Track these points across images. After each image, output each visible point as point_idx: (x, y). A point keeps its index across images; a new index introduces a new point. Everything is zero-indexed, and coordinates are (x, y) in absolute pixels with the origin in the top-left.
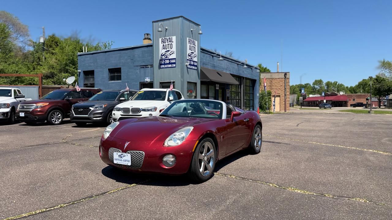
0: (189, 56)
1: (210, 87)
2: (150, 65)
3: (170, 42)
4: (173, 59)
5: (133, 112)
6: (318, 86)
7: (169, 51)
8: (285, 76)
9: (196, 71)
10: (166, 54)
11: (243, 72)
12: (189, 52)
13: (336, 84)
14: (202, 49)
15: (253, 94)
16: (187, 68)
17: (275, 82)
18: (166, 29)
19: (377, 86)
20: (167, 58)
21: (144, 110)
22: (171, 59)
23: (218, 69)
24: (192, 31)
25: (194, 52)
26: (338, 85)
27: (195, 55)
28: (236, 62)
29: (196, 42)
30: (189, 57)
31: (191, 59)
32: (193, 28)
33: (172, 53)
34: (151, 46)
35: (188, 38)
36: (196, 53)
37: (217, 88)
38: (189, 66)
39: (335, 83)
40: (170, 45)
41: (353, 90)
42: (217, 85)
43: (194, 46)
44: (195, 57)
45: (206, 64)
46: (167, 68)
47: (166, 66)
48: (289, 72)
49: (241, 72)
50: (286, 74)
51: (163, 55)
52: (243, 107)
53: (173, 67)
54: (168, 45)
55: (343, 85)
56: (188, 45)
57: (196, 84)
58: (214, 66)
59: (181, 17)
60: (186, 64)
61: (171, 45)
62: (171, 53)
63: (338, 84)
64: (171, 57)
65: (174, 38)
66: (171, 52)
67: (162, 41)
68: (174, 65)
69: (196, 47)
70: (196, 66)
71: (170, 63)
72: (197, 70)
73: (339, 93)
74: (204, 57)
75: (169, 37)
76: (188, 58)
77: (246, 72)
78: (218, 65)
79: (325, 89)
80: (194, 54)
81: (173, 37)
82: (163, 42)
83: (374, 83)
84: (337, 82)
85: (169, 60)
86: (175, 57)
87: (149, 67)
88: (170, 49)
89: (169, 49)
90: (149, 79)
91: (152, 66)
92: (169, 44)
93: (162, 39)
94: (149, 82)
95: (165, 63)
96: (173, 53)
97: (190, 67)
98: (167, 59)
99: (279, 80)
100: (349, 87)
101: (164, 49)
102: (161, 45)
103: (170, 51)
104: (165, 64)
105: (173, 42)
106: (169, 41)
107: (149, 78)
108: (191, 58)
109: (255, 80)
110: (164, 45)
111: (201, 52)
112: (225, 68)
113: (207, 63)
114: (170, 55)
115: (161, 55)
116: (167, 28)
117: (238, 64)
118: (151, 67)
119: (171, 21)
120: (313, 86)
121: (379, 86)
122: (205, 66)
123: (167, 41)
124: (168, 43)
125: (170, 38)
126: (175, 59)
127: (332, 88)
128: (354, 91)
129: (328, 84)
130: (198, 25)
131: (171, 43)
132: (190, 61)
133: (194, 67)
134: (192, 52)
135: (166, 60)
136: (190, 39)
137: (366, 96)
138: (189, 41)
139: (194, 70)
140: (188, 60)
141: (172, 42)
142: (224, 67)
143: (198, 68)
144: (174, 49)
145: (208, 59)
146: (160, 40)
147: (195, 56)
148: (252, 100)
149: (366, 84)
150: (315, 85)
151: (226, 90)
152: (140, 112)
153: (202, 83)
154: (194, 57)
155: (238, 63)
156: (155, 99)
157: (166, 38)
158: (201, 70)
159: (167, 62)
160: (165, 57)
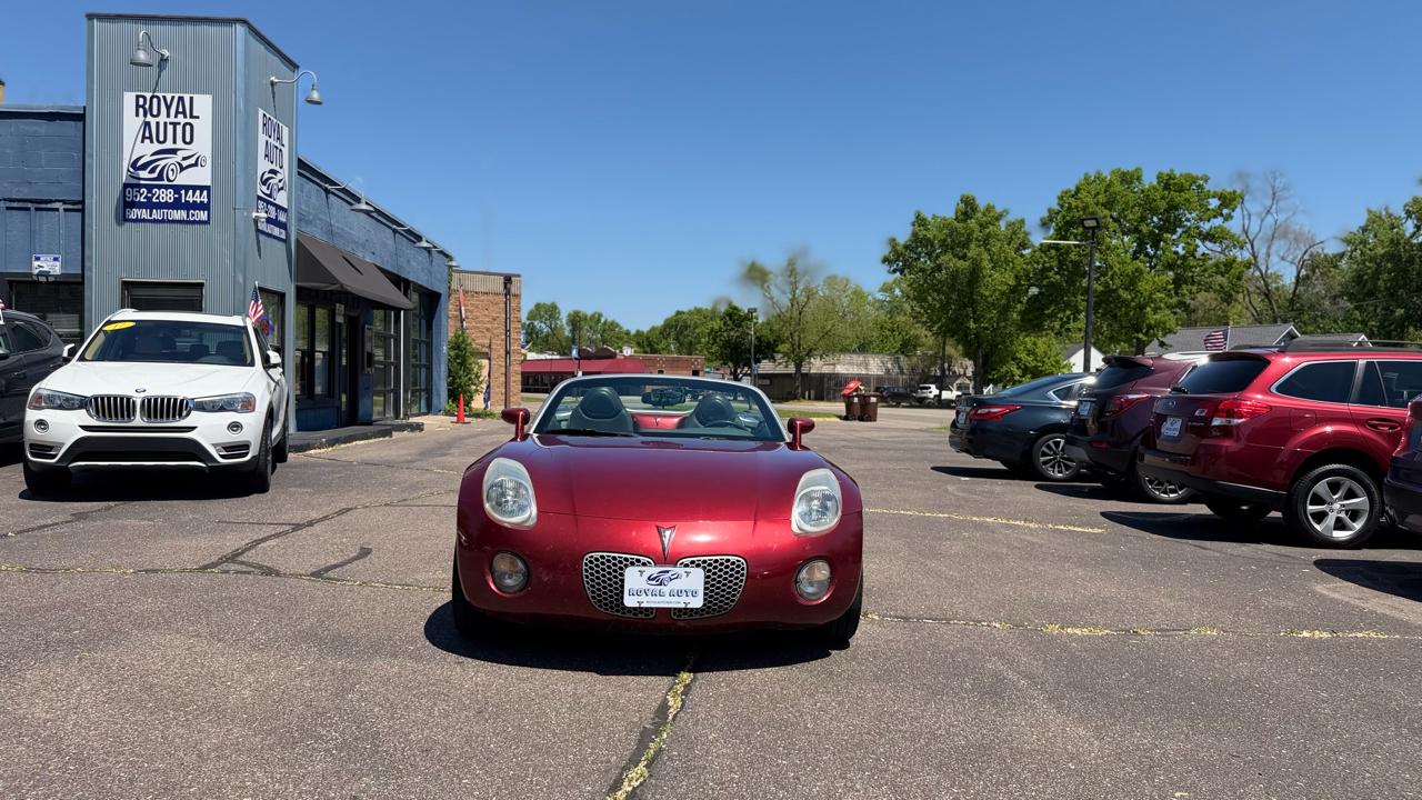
0: (264, 183)
1: (320, 313)
2: (64, 202)
3: (180, 116)
4: (195, 188)
5: (149, 416)
6: (543, 325)
7: (174, 151)
8: (505, 287)
9: (281, 246)
10: (162, 163)
11: (409, 261)
12: (264, 166)
13: (599, 320)
14: (301, 163)
15: (429, 345)
16: (258, 230)
17: (473, 305)
18: (163, 60)
19: (732, 333)
20: (166, 182)
21: (201, 407)
22: (187, 188)
23: (339, 243)
24: (272, 84)
25: (278, 169)
26: (605, 323)
27: (280, 181)
28: (390, 224)
29: (286, 131)
30: (264, 188)
31: (270, 196)
32: (277, 74)
33: (192, 161)
34: (80, 117)
35: (261, 112)
36: (284, 174)
37: (340, 319)
38: (262, 226)
39: (597, 318)
40: (179, 128)
41: (647, 343)
42: (338, 305)
43: (277, 145)
44: (282, 188)
45: (309, 222)
46: (163, 221)
47: (156, 214)
48: (518, 276)
49: (402, 261)
50: (508, 280)
51: (144, 167)
52: (406, 391)
53: (195, 222)
54: (170, 128)
55: (617, 325)
56: (262, 138)
57: (282, 296)
58: (331, 232)
59: (244, 22)
60: (254, 214)
61: (188, 127)
62: (185, 164)
63: (603, 320)
64: (183, 179)
65: (203, 104)
66: (184, 159)
67: (138, 106)
68: (203, 216)
69: (285, 151)
70: (283, 226)
71: (177, 205)
72: (286, 241)
73: (621, 352)
74: (302, 192)
75: (177, 96)
76: (261, 190)
77: (415, 264)
78: (343, 230)
79: (566, 333)
80: (279, 177)
81: (195, 96)
82: (142, 107)
83: (724, 324)
84: (600, 315)
85: (177, 189)
86: (209, 184)
87: (57, 210)
88: (180, 144)
89: (175, 142)
90: (58, 263)
91: (79, 206)
92: (175, 124)
93: (138, 97)
94: (55, 276)
95: (154, 200)
96: (196, 165)
97: (265, 230)
98: (166, 187)
99: (485, 297)
100: (633, 332)
101: (147, 141)
102: (132, 123)
103: (181, 154)
104: (150, 205)
105: (198, 117)
106: (177, 113)
107: (56, 259)
108: (268, 192)
109: (438, 295)
110: (147, 124)
111: (299, 173)
112: (361, 241)
113: (311, 217)
114: (182, 169)
115: (134, 165)
116: (166, 53)
117: (395, 231)
118: (65, 210)
119: (190, 28)
120: (528, 322)
121: (737, 334)
122: (308, 229)
123: (168, 108)
124: (168, 116)
125: (181, 99)
126: (207, 188)
127: (586, 333)
128: (650, 345)
129: (576, 320)
130: (294, 66)
131: (188, 120)
132: (268, 203)
133: (276, 231)
134: (273, 167)
135: (159, 187)
136: (268, 116)
137: (693, 364)
138: (264, 125)
139: (276, 241)
140: (259, 198)
141: (192, 117)
142: (359, 238)
143: (288, 235)
144: (203, 144)
145: (313, 200)
146: (129, 99)
147: (281, 185)
148: (425, 366)
149: (686, 327)
150: (535, 320)
151: (364, 327)
152: (188, 415)
153: (302, 294)
154: (279, 190)
155: (395, 226)
156: (203, 359)
157: (160, 95)
158: (298, 241)
159: (167, 196)
160: (155, 175)
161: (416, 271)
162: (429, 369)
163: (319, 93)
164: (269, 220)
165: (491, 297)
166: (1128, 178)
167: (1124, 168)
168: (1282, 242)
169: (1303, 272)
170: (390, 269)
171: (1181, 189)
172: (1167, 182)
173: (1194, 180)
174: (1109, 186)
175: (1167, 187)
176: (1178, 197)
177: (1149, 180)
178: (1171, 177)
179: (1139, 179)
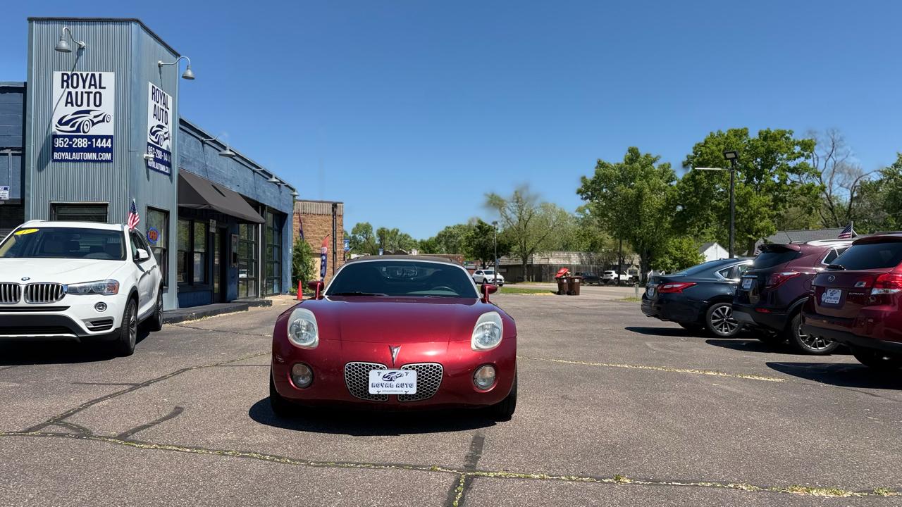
0: (153, 134)
1: (198, 226)
2: (12, 149)
3: (93, 87)
4: (102, 137)
5: (32, 299)
6: (362, 237)
7: (88, 112)
8: (333, 210)
9: (168, 177)
10: (80, 120)
11: (264, 192)
12: (152, 122)
13: (397, 233)
14: (182, 122)
15: (280, 248)
16: (148, 167)
17: (312, 223)
18: (81, 49)
19: (481, 239)
20: (82, 134)
21: (74, 291)
22: (97, 137)
23: (214, 179)
24: (160, 66)
25: (164, 124)
26: (401, 235)
27: (166, 133)
28: (251, 167)
29: (170, 99)
30: (153, 138)
31: (158, 143)
32: (164, 57)
33: (100, 118)
34: (23, 90)
35: (150, 85)
36: (169, 128)
37: (213, 230)
38: (151, 164)
39: (395, 232)
40: (92, 96)
41: (427, 247)
42: (211, 220)
43: (164, 108)
44: (167, 138)
45: (189, 163)
46: (80, 161)
47: (75, 156)
48: (342, 203)
49: (260, 192)
50: (335, 206)
51: (67, 123)
52: (262, 279)
53: (102, 161)
54: (85, 96)
55: (409, 237)
56: (151, 103)
57: (167, 213)
58: (206, 170)
59: (137, 21)
60: (145, 155)
61: (98, 95)
62: (95, 120)
63: (399, 233)
64: (94, 131)
65: (109, 79)
66: (95, 117)
67: (63, 81)
68: (108, 156)
69: (170, 112)
70: (169, 165)
71: (90, 149)
72: (170, 175)
73: (411, 253)
74: (184, 142)
75: (90, 73)
76: (151, 139)
77: (269, 194)
78: (215, 169)
79: (376, 242)
80: (165, 130)
81: (104, 74)
82: (66, 81)
83: (476, 233)
84: (398, 230)
85: (90, 138)
86: (112, 134)
87: (7, 154)
88: (92, 107)
89: (88, 105)
90: (7, 192)
91: (22, 152)
92: (89, 93)
93: (63, 75)
94: (5, 201)
95: (74, 146)
96: (103, 121)
97: (154, 166)
98: (82, 137)
99: (320, 217)
100: (419, 240)
101: (69, 105)
102: (58, 92)
103: (93, 114)
104: (71, 150)
105: (104, 88)
106: (90, 85)
107: (6, 189)
108: (156, 140)
109: (286, 215)
110: (70, 93)
111: (180, 128)
112: (229, 178)
113: (191, 160)
114: (94, 124)
115: (60, 122)
116: (83, 44)
117: (254, 171)
118: (13, 154)
119: (99, 27)
120: (352, 235)
121: (484, 240)
122: (187, 168)
123: (84, 82)
124: (84, 87)
125: (93, 75)
126: (111, 137)
127: (388, 241)
128: (429, 248)
129: (382, 234)
130: (177, 55)
131: (98, 90)
132: (156, 148)
133: (163, 168)
134: (160, 123)
135: (78, 137)
136: (156, 88)
137: (457, 259)
138: (153, 94)
139: (162, 175)
140: (149, 144)
141: (100, 87)
142: (227, 175)
143: (171, 171)
144: (108, 107)
145: (193, 148)
146: (57, 76)
147: (166, 136)
148: (276, 262)
149: (452, 236)
150: (356, 233)
151: (231, 236)
152: (62, 297)
153: (182, 213)
154: (165, 139)
155: (254, 168)
157: (79, 73)
158: (179, 176)
159: (83, 143)
160: (74, 129)
161: (270, 198)
162: (280, 263)
163: (192, 71)
164: (156, 160)
165: (324, 217)
166: (740, 134)
167: (736, 128)
168: (840, 175)
169: (855, 195)
170: (251, 197)
171: (775, 140)
172: (765, 136)
173: (783, 134)
174: (726, 138)
175: (765, 139)
176: (773, 145)
177: (753, 135)
178: (767, 132)
179: (746, 134)
